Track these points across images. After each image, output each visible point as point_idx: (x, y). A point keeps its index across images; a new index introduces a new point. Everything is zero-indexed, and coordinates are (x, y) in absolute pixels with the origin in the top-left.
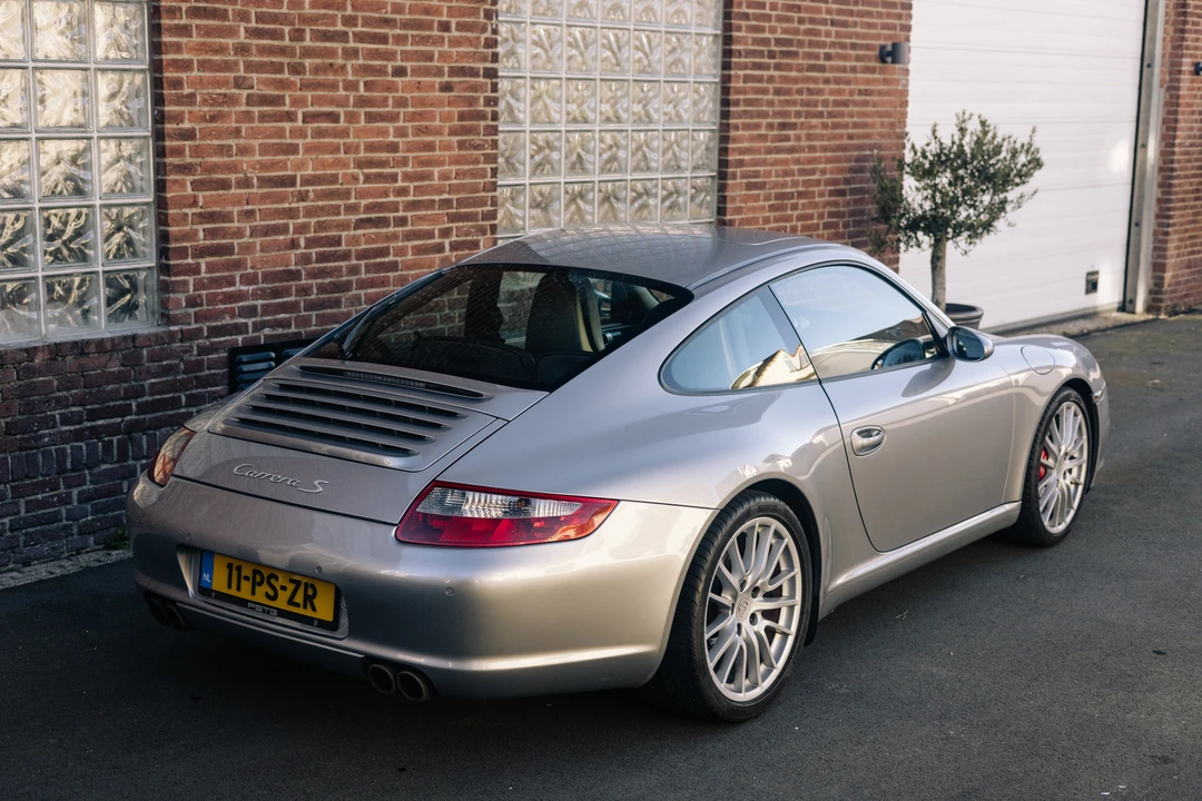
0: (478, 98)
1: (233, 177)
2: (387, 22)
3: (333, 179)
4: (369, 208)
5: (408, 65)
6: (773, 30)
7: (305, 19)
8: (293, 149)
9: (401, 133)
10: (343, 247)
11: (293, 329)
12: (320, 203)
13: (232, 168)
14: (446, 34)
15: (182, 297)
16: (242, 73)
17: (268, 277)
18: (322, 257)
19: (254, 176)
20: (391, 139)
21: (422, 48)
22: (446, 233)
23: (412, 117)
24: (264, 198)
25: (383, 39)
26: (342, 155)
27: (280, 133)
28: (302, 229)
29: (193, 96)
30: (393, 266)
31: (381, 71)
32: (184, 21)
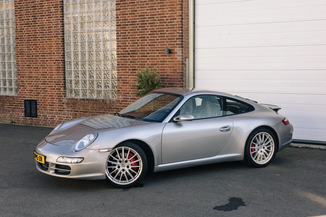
0: (60, 65)
1: (25, 76)
2: (45, 53)
3: (38, 77)
4: (43, 82)
5: (48, 60)
6: (129, 48)
7: (34, 54)
8: (32, 72)
9: (47, 70)
10: (39, 87)
11: (33, 99)
12: (36, 80)
13: (24, 75)
14: (54, 55)
15: (19, 92)
16: (26, 62)
17: (29, 90)
18: (36, 88)
19: (27, 76)
20: (46, 71)
21: (50, 57)
22: (55, 87)
23: (49, 68)
24: (28, 79)
25: (44, 56)
26: (39, 73)
27: (30, 70)
28: (33, 84)
29: (20, 65)
30: (47, 91)
31: (44, 61)
32: (19, 55)
